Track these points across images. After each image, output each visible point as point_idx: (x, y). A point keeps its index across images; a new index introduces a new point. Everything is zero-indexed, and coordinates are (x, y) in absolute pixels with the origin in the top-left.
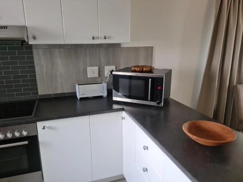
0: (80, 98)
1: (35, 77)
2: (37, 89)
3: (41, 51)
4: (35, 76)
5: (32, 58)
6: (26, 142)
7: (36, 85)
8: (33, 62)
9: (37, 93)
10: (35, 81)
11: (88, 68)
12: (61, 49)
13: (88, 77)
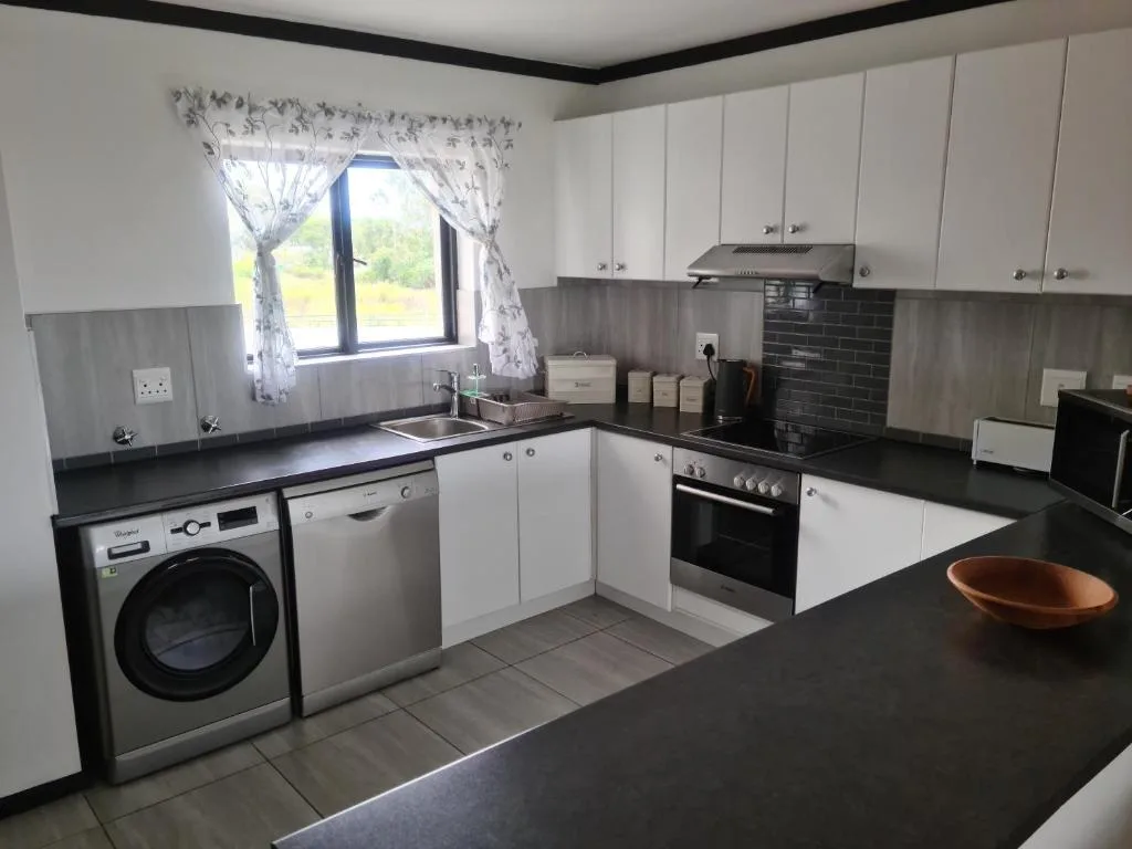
0: (978, 462)
1: (887, 375)
2: (884, 409)
3: (915, 305)
4: (886, 373)
5: (890, 322)
6: (769, 510)
7: (885, 397)
8: (889, 335)
9: (884, 420)
10: (886, 385)
11: (1045, 371)
12: (970, 303)
13: (1042, 403)
